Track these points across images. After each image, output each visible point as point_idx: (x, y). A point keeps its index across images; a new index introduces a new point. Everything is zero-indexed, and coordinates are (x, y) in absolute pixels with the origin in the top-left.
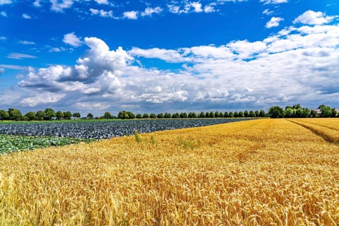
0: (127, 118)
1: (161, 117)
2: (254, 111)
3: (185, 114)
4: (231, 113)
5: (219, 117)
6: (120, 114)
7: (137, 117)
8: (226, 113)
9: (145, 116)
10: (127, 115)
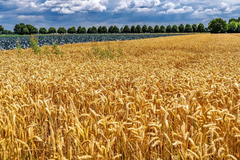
0: (27, 33)
1: (73, 32)
2: (191, 25)
3: (104, 28)
4: (162, 27)
5: (147, 32)
6: (17, 27)
7: (41, 32)
8: (156, 27)
9: (52, 31)
10: (26, 29)
